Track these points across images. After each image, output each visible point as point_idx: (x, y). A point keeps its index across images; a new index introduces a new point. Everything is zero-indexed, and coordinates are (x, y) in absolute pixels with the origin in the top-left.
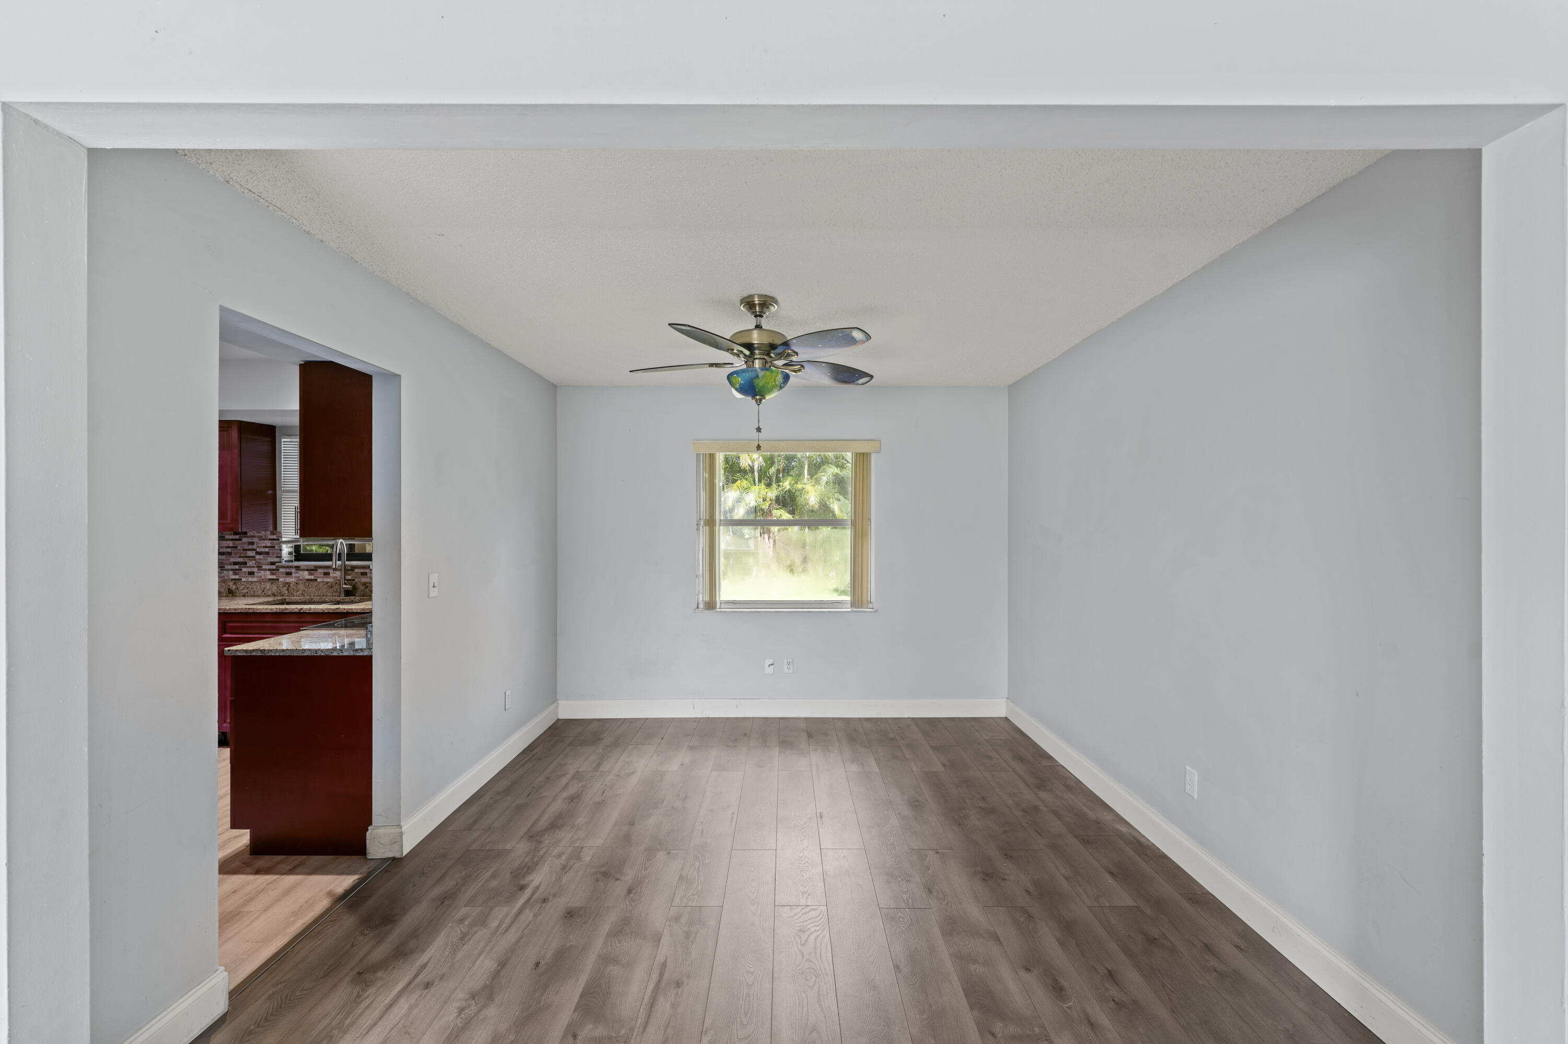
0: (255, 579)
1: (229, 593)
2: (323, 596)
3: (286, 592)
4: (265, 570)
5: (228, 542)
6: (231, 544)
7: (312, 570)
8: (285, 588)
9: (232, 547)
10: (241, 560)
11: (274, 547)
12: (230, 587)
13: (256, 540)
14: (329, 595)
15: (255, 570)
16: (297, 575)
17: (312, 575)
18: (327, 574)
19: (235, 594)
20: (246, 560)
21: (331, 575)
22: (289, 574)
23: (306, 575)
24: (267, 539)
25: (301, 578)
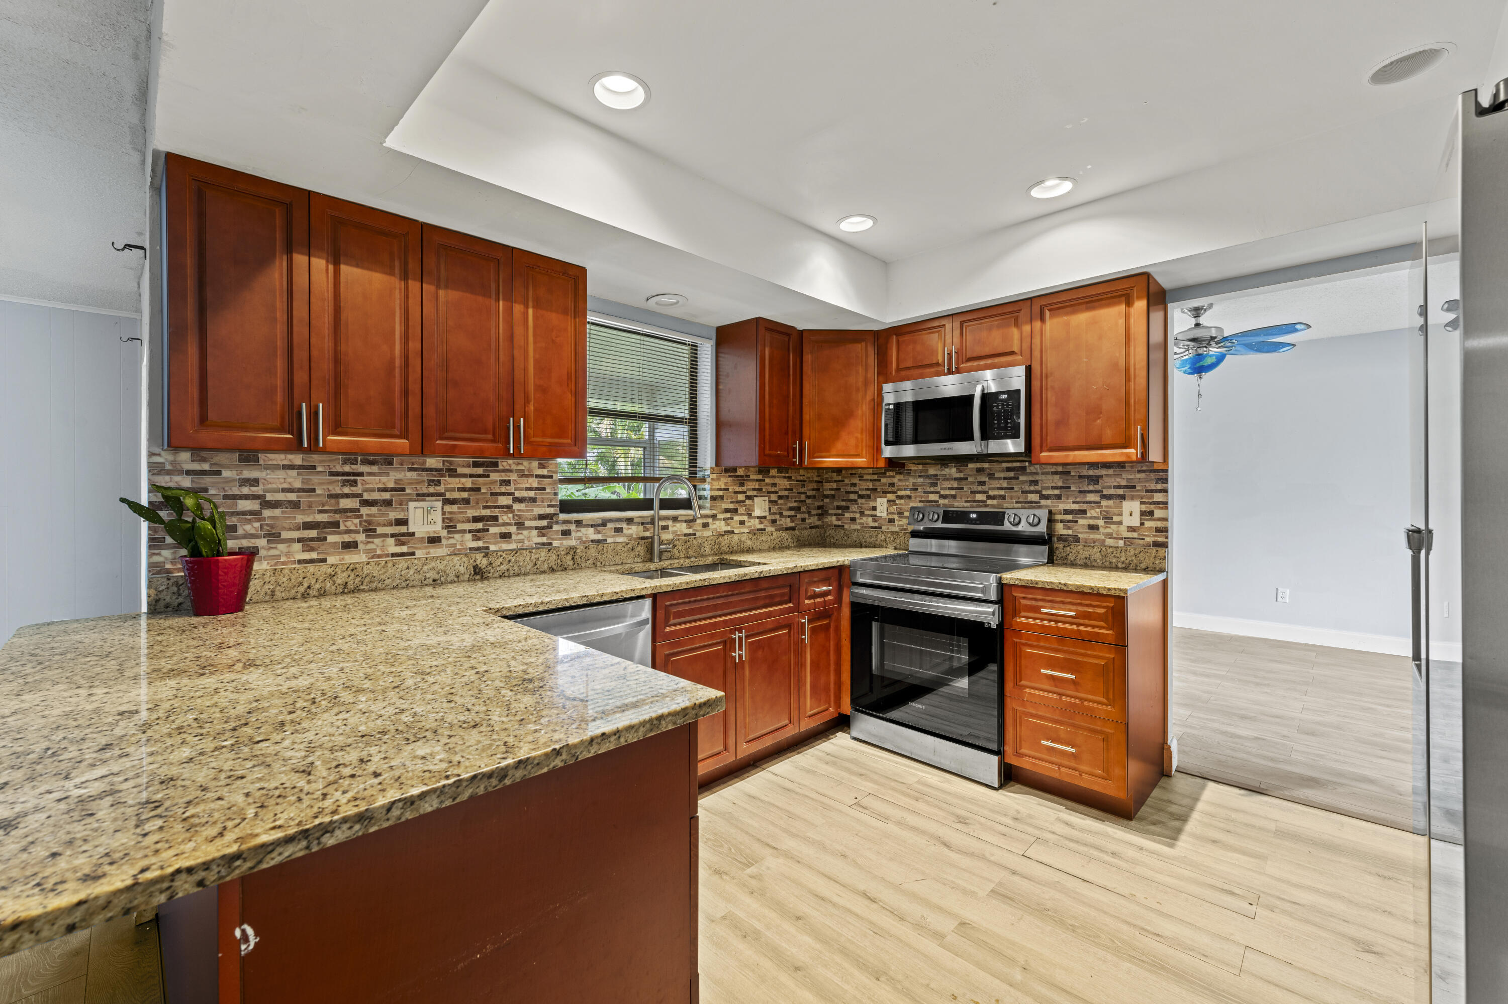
0: (513, 546)
1: (476, 573)
2: (622, 564)
3: (571, 563)
4: (530, 528)
5: (463, 480)
6: (468, 483)
7: (599, 525)
8: (569, 557)
9: (470, 489)
10: (487, 512)
11: (544, 489)
12: (478, 563)
13: (513, 477)
14: (629, 561)
15: (513, 529)
16: (579, 534)
17: (599, 533)
18: (619, 530)
19: (486, 575)
20: (496, 512)
21: (625, 531)
22: (566, 533)
23: (590, 534)
24: (532, 476)
25: (584, 539)
